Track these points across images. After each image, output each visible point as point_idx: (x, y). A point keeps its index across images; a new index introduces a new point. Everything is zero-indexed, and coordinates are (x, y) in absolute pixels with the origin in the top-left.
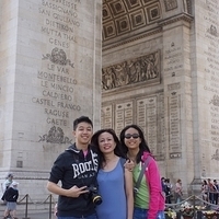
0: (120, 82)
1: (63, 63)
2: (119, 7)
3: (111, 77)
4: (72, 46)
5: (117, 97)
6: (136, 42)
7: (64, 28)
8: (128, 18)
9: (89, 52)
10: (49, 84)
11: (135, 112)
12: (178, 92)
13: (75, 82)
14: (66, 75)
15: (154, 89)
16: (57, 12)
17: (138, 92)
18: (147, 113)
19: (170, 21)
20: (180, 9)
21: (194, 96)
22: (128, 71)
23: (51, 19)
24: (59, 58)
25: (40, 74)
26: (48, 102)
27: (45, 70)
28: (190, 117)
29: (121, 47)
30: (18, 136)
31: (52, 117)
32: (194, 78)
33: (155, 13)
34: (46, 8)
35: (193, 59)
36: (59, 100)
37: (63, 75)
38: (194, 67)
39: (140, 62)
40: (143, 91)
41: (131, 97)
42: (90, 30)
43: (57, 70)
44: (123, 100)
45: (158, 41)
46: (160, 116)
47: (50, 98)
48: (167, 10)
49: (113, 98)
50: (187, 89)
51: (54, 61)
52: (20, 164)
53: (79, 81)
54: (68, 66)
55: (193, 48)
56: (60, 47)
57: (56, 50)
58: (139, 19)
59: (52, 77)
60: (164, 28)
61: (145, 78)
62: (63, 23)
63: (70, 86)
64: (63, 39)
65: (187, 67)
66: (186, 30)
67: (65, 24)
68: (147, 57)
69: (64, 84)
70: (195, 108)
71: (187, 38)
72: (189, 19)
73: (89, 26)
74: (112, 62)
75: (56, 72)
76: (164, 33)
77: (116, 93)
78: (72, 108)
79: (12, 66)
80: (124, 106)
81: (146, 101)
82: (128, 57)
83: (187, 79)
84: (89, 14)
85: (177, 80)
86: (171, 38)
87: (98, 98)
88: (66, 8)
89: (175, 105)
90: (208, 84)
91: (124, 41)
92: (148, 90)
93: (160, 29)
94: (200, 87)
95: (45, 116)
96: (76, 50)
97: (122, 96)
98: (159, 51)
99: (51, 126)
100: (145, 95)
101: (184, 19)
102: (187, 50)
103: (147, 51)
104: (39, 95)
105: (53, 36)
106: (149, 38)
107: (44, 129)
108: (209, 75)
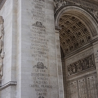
1: (43, 68)
4: (46, 60)
5: (78, 77)
6: (83, 51)
7: (42, 53)
8: (78, 41)
10: (37, 78)
13: (49, 75)
14: (44, 73)
15: (93, 72)
16: (38, 47)
18: (92, 83)
19: (95, 41)
22: (81, 65)
23: (36, 50)
24: (41, 66)
25: (32, 74)
26: (37, 86)
27: (34, 72)
29: (77, 54)
31: (39, 92)
33: (89, 38)
34: (34, 46)
36: (42, 84)
37: (43, 73)
39: (86, 60)
40: (88, 73)
41: (84, 76)
42: (54, 52)
44: (81, 78)
45: (92, 50)
47: (38, 84)
48: (93, 36)
49: (76, 77)
51: (38, 68)
53: (51, 75)
54: (45, 69)
56: (40, 61)
57: (39, 63)
58: (83, 41)
59: (38, 75)
60: (93, 44)
61: (88, 67)
62: (41, 51)
63: (46, 77)
64: (42, 58)
67: (42, 51)
68: (88, 57)
69: (43, 77)
75: (39, 72)
76: (94, 46)
77: (77, 75)
78: (48, 87)
80: (81, 80)
82: (80, 58)
84: (53, 45)
86: (97, 48)
88: (42, 45)
91: (78, 52)
92: (91, 72)
93: (91, 45)
95: (36, 92)
96: (48, 61)
97: (80, 76)
98: (93, 54)
99: (39, 96)
100: (90, 75)
103: (88, 55)
104: (32, 83)
105: (37, 57)
106: (88, 49)
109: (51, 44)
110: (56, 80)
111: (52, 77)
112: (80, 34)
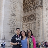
0: (27, 20)
1: (14, 16)
2: (26, 4)
3: (25, 19)
4: (16, 12)
5: (26, 23)
6: (30, 11)
7: (14, 8)
8: (28, 6)
9: (20, 13)
10: (11, 20)
11: (30, 27)
12: (39, 22)
13: (17, 20)
17: (30, 22)
18: (32, 27)
20: (40, 4)
21: (43, 23)
22: (28, 18)
23: (12, 6)
24: (13, 15)
25: (9, 18)
26: (11, 25)
28: (42, 28)
30: (4, 32)
31: (12, 28)
32: (43, 19)
33: (34, 5)
34: (11, 4)
35: (42, 15)
36: (13, 24)
37: (14, 18)
38: (43, 17)
39: (31, 16)
40: (31, 22)
41: (29, 23)
42: (20, 9)
43: (13, 17)
44: (27, 24)
45: (35, 11)
46: (35, 28)
48: (37, 5)
49: (25, 24)
50: (41, 22)
51: (12, 15)
52: (4, 38)
53: (18, 20)
54: (15, 17)
55: (43, 13)
56: (13, 12)
57: (12, 13)
58: (31, 6)
59: (12, 19)
61: (32, 19)
63: (16, 21)
64: (14, 11)
65: (41, 17)
66: (41, 9)
68: (32, 15)
69: (14, 20)
70: (43, 26)
71: (41, 11)
72: (42, 7)
73: (20, 8)
74: (25, 16)
75: (12, 18)
76: (36, 10)
77: (26, 22)
78: (16, 26)
79: (3, 16)
80: (27, 25)
81: (32, 24)
82: (28, 15)
83: (41, 19)
85: (39, 20)
86: (38, 11)
87: (22, 24)
88: (15, 4)
89: (39, 25)
90: (46, 21)
91: (27, 11)
92: (33, 22)
93: (35, 9)
94: (44, 21)
95: (10, 27)
96: (17, 13)
97: (27, 23)
98: (35, 13)
99: (11, 30)
100: (32, 23)
101: (40, 6)
102: (41, 13)
103: (32, 13)
104: (9, 23)
105: (12, 10)
106: (33, 11)
107: (10, 30)
108: (46, 19)
109: (19, 4)
110: (20, 23)
111: (18, 21)
112: (30, 2)
